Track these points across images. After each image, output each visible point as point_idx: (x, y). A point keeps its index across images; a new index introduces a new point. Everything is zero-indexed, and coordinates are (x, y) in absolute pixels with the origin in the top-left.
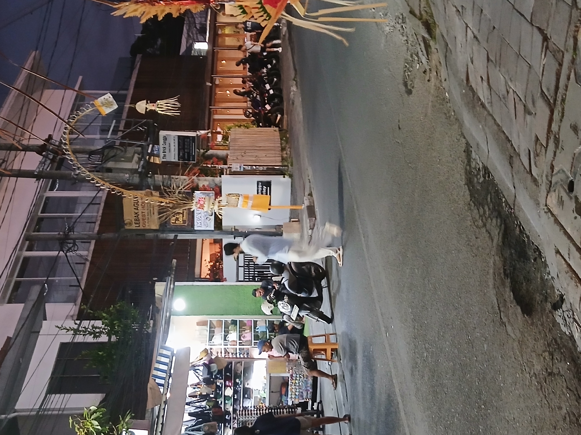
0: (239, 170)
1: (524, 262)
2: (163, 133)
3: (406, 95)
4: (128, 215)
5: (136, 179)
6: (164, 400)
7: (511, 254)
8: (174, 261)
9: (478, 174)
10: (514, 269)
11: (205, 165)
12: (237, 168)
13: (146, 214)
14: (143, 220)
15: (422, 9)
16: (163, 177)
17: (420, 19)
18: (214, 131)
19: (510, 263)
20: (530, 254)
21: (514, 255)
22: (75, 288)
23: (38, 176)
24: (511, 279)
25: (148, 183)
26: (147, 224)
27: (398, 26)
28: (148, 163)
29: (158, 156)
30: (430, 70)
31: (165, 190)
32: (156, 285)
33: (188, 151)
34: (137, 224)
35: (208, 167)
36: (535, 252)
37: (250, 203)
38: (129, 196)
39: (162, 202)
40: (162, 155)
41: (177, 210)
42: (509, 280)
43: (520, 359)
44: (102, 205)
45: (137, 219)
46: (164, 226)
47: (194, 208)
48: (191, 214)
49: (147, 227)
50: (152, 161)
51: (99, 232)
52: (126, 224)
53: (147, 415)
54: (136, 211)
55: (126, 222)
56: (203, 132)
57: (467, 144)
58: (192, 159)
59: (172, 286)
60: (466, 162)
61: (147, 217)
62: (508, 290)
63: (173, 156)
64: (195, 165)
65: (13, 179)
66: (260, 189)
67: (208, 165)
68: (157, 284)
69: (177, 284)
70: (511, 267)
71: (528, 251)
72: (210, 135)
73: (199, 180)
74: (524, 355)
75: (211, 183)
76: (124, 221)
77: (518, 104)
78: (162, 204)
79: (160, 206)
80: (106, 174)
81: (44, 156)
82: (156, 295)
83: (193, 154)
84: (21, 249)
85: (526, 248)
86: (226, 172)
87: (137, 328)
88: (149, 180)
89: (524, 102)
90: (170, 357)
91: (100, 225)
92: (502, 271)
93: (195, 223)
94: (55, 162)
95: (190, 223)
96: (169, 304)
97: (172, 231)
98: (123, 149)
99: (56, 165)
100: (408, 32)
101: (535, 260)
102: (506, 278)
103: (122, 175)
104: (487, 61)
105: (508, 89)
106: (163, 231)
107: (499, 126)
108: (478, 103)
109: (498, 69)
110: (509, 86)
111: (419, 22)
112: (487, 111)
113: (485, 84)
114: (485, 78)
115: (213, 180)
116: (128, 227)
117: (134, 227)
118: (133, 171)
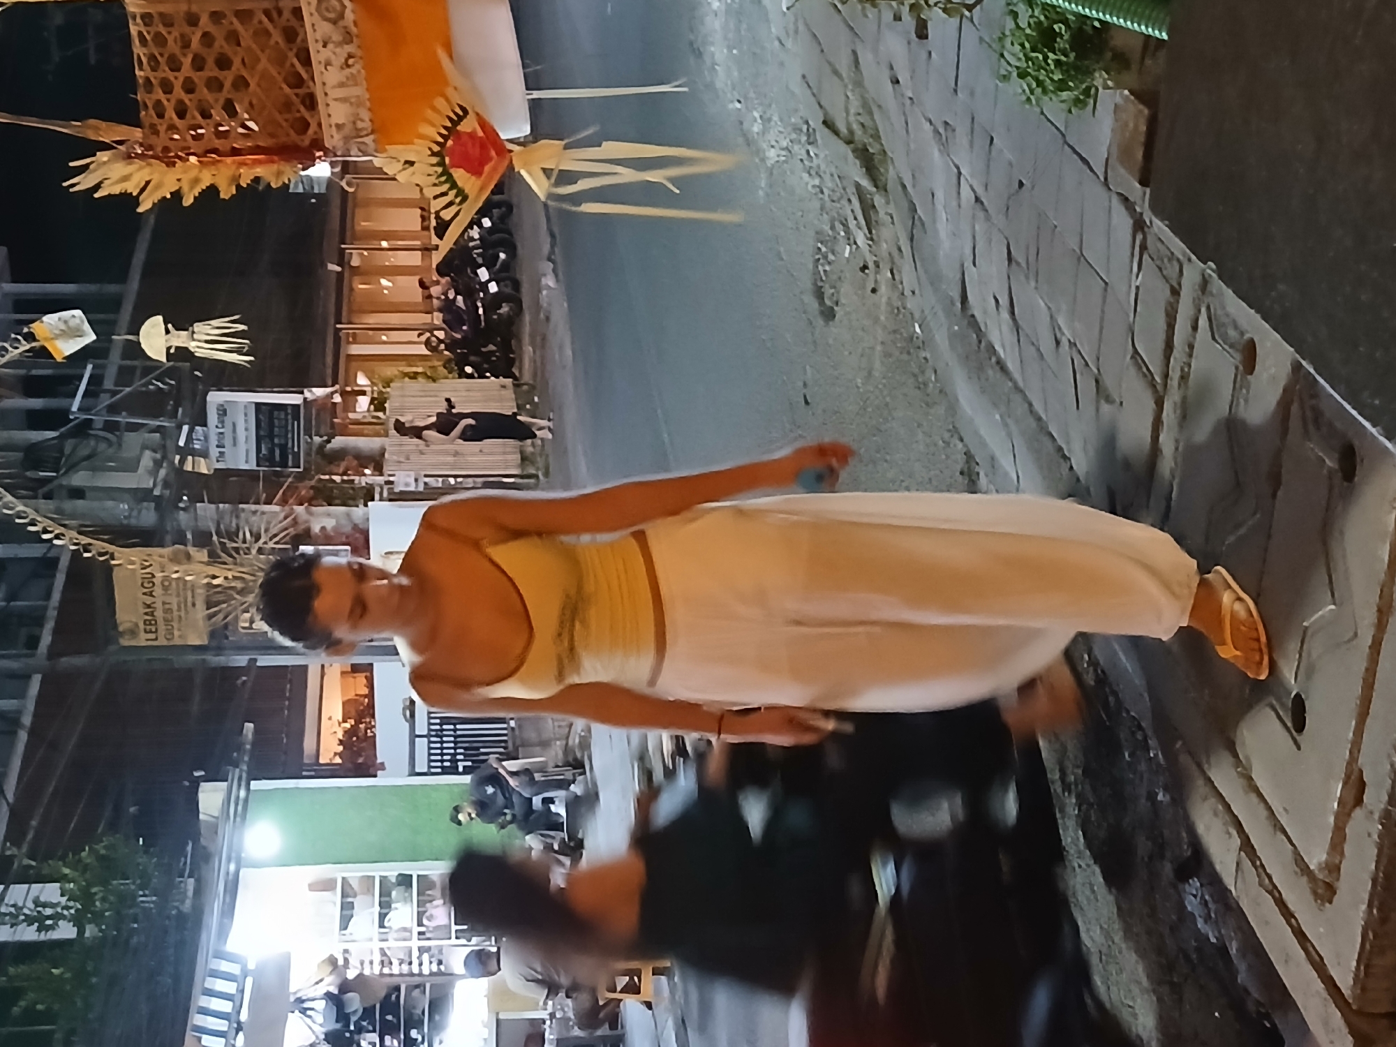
0: (412, 488)
2: (215, 398)
3: (822, 322)
4: (128, 611)
5: (148, 517)
8: (249, 727)
11: (327, 477)
12: (407, 485)
13: (175, 607)
14: (167, 622)
15: (852, 118)
16: (217, 508)
17: (849, 142)
18: (349, 388)
20: (1122, 736)
24: (1076, 798)
25: (179, 525)
26: (176, 633)
27: (799, 151)
28: (180, 471)
29: (204, 454)
30: (877, 265)
31: (223, 545)
32: (200, 790)
33: (283, 442)
34: (151, 632)
35: (334, 481)
36: (1132, 734)
38: (128, 563)
39: (214, 577)
40: (214, 452)
42: (1074, 800)
44: (61, 577)
45: (150, 620)
46: (221, 637)
49: (177, 641)
50: (188, 467)
51: (53, 653)
52: (124, 635)
54: (149, 600)
55: (121, 629)
56: (319, 392)
57: (969, 456)
58: (293, 461)
59: (243, 792)
61: (175, 614)
62: (1071, 823)
63: (243, 456)
64: (300, 477)
67: (334, 477)
68: (204, 786)
69: (255, 785)
70: (1078, 767)
71: (1117, 731)
72: (337, 399)
73: (311, 514)
75: (344, 521)
76: (115, 626)
77: (1082, 375)
78: (215, 582)
79: (210, 585)
80: (70, 505)
82: (202, 817)
83: (296, 449)
86: (381, 494)
88: (182, 516)
89: (1096, 371)
90: (240, 980)
91: (56, 632)
92: (1056, 776)
96: (235, 842)
97: (241, 649)
98: (114, 437)
100: (824, 168)
101: (1132, 754)
103: (110, 504)
104: (1007, 263)
105: (1059, 335)
106: (219, 650)
107: (1039, 419)
108: (990, 359)
109: (1033, 284)
110: (1060, 329)
111: (847, 150)
112: (1011, 379)
113: (1005, 315)
114: (1004, 301)
115: (348, 515)
116: (127, 641)
117: (143, 639)
118: (141, 495)
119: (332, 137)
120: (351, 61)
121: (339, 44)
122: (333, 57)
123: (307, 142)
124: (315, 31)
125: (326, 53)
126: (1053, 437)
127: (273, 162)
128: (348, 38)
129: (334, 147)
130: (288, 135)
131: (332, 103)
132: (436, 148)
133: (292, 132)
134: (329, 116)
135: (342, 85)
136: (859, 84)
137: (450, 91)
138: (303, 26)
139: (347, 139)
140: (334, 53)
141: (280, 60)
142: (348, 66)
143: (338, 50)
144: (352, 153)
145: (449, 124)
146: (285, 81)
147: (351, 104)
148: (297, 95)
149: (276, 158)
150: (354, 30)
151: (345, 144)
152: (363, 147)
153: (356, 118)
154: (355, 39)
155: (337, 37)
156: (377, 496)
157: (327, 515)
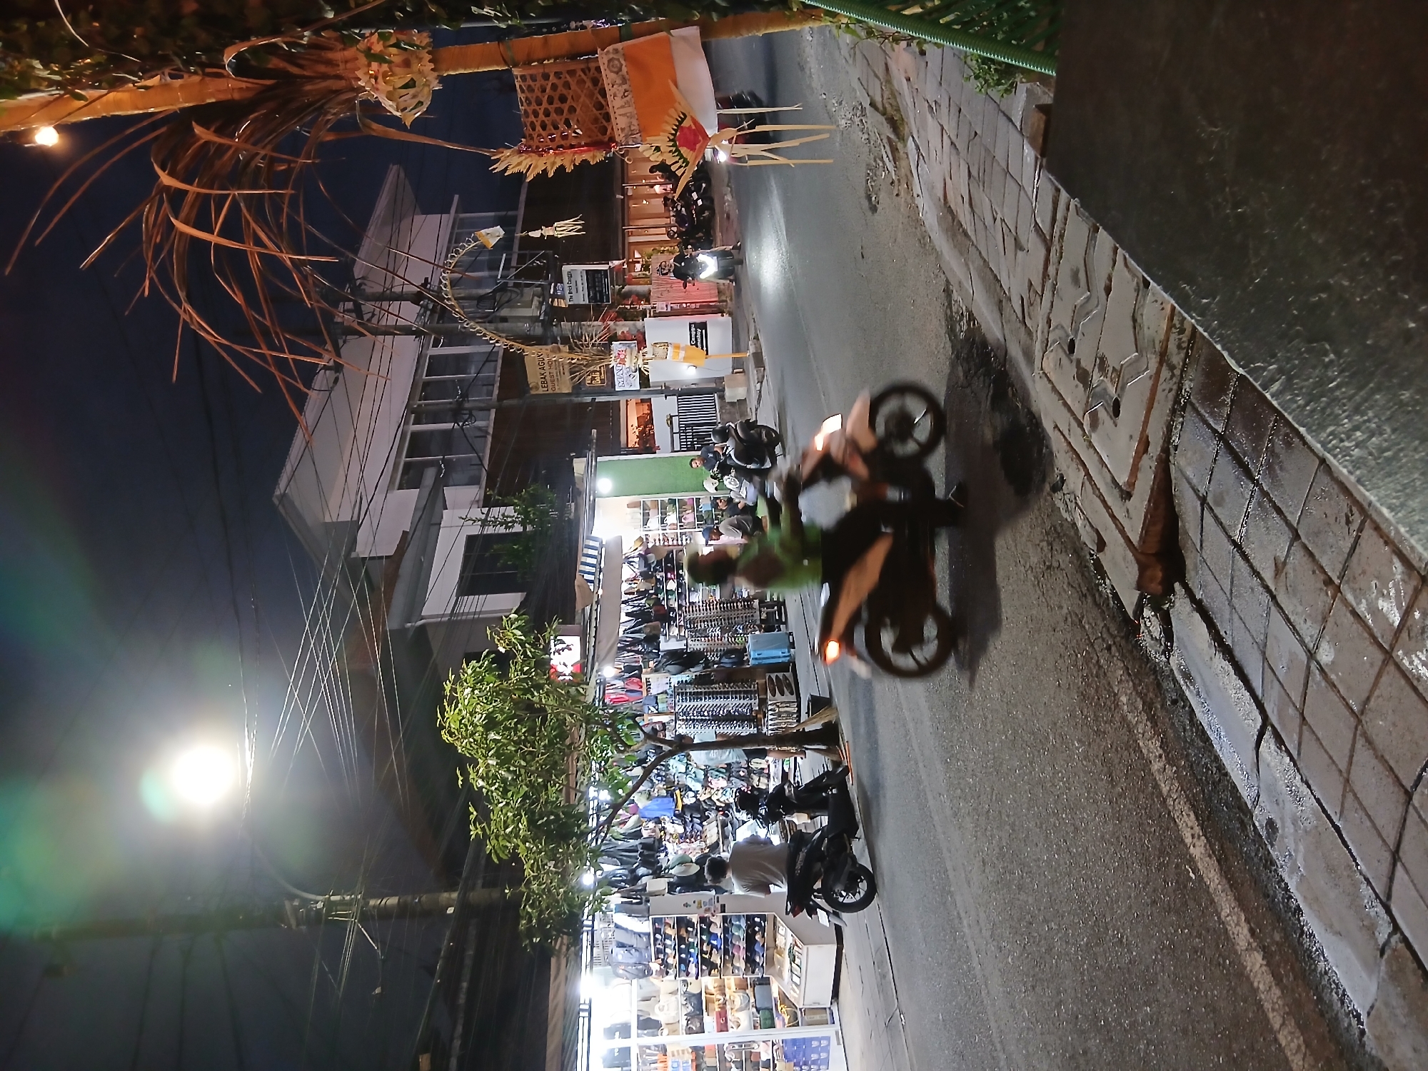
0: (665, 310)
2: (566, 268)
3: (871, 213)
4: (533, 377)
5: (538, 330)
6: (596, 599)
8: (594, 431)
9: (961, 320)
11: (623, 306)
12: (662, 308)
13: (555, 374)
14: (552, 382)
15: (885, 101)
16: (571, 324)
17: (884, 114)
18: (631, 260)
22: (475, 467)
23: (418, 333)
25: (553, 334)
26: (557, 387)
27: (857, 120)
28: (552, 306)
29: (563, 297)
30: (899, 181)
31: (575, 342)
32: (574, 462)
33: (600, 289)
34: (545, 387)
35: (627, 308)
37: (682, 354)
38: (532, 353)
39: (572, 359)
40: (568, 296)
41: (592, 368)
43: (1013, 549)
44: (500, 362)
45: (544, 381)
46: (578, 389)
47: (613, 364)
48: (611, 372)
49: (557, 391)
50: (556, 304)
51: (499, 398)
52: (531, 389)
53: (578, 618)
54: (542, 371)
55: (530, 386)
56: (616, 263)
57: (947, 281)
58: (606, 300)
59: (594, 463)
60: (946, 304)
61: (556, 378)
63: (582, 297)
64: (610, 307)
65: (389, 338)
66: (693, 333)
67: (627, 306)
68: (575, 460)
69: (600, 459)
72: (625, 266)
73: (617, 325)
74: (1019, 545)
75: (632, 328)
77: (1007, 235)
78: (573, 362)
79: (570, 363)
80: (501, 325)
81: (422, 306)
82: (576, 475)
83: (607, 292)
84: (406, 423)
86: (650, 314)
87: (557, 517)
88: (555, 330)
89: (1015, 234)
90: (599, 549)
91: (500, 387)
93: (616, 383)
94: (436, 312)
95: (610, 383)
96: (592, 484)
97: (588, 394)
98: (519, 291)
99: (436, 316)
100: (870, 129)
103: (520, 324)
104: (968, 177)
105: (995, 215)
106: (578, 395)
107: (985, 260)
109: (981, 188)
110: (995, 211)
111: (882, 119)
112: (970, 240)
113: (967, 206)
114: (966, 198)
115: (634, 325)
116: (533, 392)
117: (541, 391)
118: (534, 319)
119: (619, 136)
120: (626, 94)
121: (620, 85)
122: (617, 92)
123: (607, 139)
124: (607, 79)
125: (614, 91)
126: (991, 269)
128: (624, 81)
129: (621, 141)
130: (598, 136)
131: (618, 118)
132: (672, 137)
133: (600, 135)
134: (617, 124)
135: (623, 107)
136: (889, 81)
137: (677, 106)
140: (618, 90)
142: (625, 97)
143: (619, 88)
144: (630, 143)
145: (677, 124)
147: (628, 117)
148: (600, 114)
149: (592, 148)
150: (627, 77)
151: (626, 139)
153: (631, 124)
154: (628, 82)
155: (619, 82)
156: (648, 315)
157: (624, 325)
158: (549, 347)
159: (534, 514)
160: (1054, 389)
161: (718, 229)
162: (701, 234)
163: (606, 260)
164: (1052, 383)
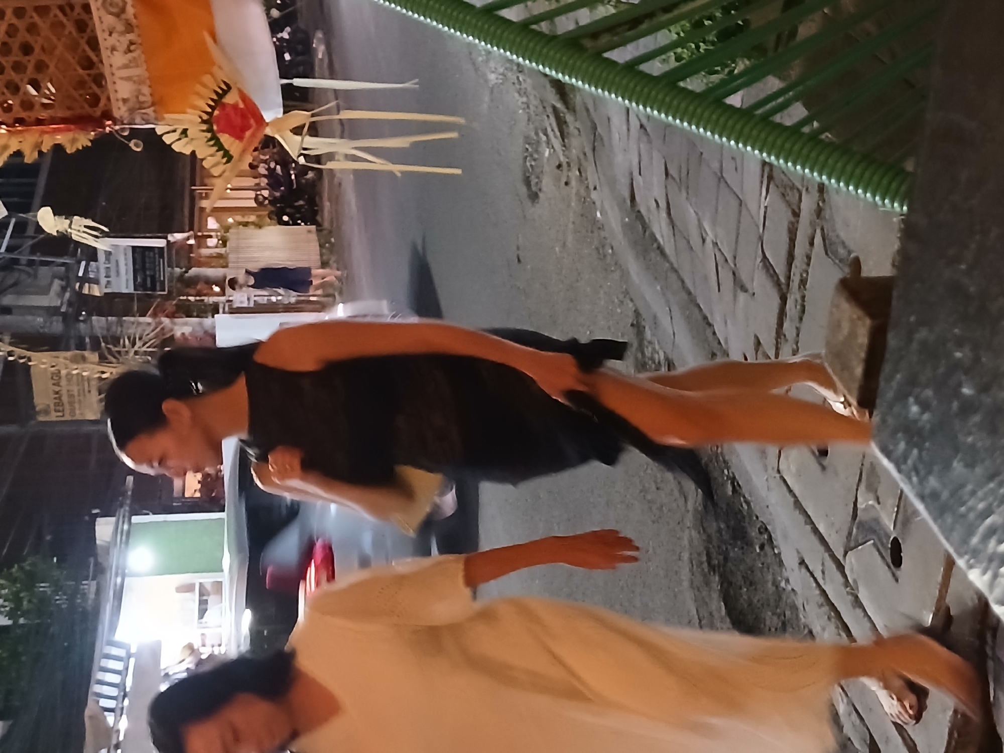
0: (245, 304)
1: (742, 548)
3: (529, 202)
4: (42, 397)
5: (57, 327)
6: (114, 742)
7: (719, 531)
8: (130, 479)
10: (726, 559)
11: (185, 298)
12: (242, 302)
13: (76, 394)
14: (71, 404)
16: (107, 320)
18: (200, 234)
19: (719, 547)
20: (753, 534)
21: (724, 533)
24: (721, 576)
25: (79, 331)
26: (77, 412)
28: (80, 294)
29: (97, 282)
30: (568, 165)
31: (109, 349)
32: (96, 523)
33: (152, 273)
34: (59, 411)
35: (190, 301)
36: (761, 533)
38: (42, 364)
39: (103, 373)
40: (103, 280)
42: (717, 578)
45: (59, 403)
49: (78, 417)
50: (86, 291)
52: (39, 413)
54: (57, 389)
55: (37, 409)
56: (178, 236)
57: (637, 313)
58: (160, 286)
59: (126, 527)
60: (636, 345)
61: (77, 398)
62: (715, 595)
63: (124, 281)
64: (166, 298)
67: (190, 298)
68: (100, 520)
69: (135, 519)
70: (720, 554)
71: (749, 530)
72: (192, 241)
73: (174, 323)
75: (197, 329)
76: (33, 407)
77: (722, 267)
78: (104, 376)
79: (100, 379)
80: (2, 319)
82: (98, 542)
83: (162, 279)
85: (744, 522)
86: (224, 309)
87: (64, 603)
88: (82, 326)
89: (733, 266)
90: (125, 660)
92: (704, 559)
96: (121, 561)
98: (31, 271)
101: (762, 547)
102: (712, 573)
103: (29, 318)
104: (664, 176)
105: (704, 235)
107: (689, 293)
108: (653, 245)
109: (684, 194)
110: (705, 230)
112: (668, 261)
113: (664, 214)
114: (663, 204)
115: (200, 324)
116: (41, 418)
117: (53, 417)
118: (52, 311)
119: (119, 108)
120: (132, 48)
121: (122, 33)
122: (118, 44)
123: (98, 112)
124: (102, 22)
125: (112, 41)
126: (700, 307)
127: (70, 130)
128: (129, 27)
129: (121, 117)
130: (82, 108)
131: (119, 82)
132: (206, 117)
133: (86, 106)
134: (116, 91)
135: (126, 66)
137: (215, 70)
138: (91, 18)
139: (132, 111)
140: (119, 41)
141: (74, 47)
142: (130, 51)
143: (122, 39)
144: (137, 121)
145: (215, 97)
146: (79, 63)
147: (135, 82)
148: (89, 75)
149: (72, 127)
150: (134, 21)
151: (130, 114)
152: (145, 117)
153: (139, 93)
154: (136, 29)
155: (120, 27)
156: (221, 310)
157: (186, 324)
158: (69, 354)
159: (30, 601)
160: (797, 504)
161: (326, 196)
162: (301, 202)
163: (163, 231)
164: (794, 496)
